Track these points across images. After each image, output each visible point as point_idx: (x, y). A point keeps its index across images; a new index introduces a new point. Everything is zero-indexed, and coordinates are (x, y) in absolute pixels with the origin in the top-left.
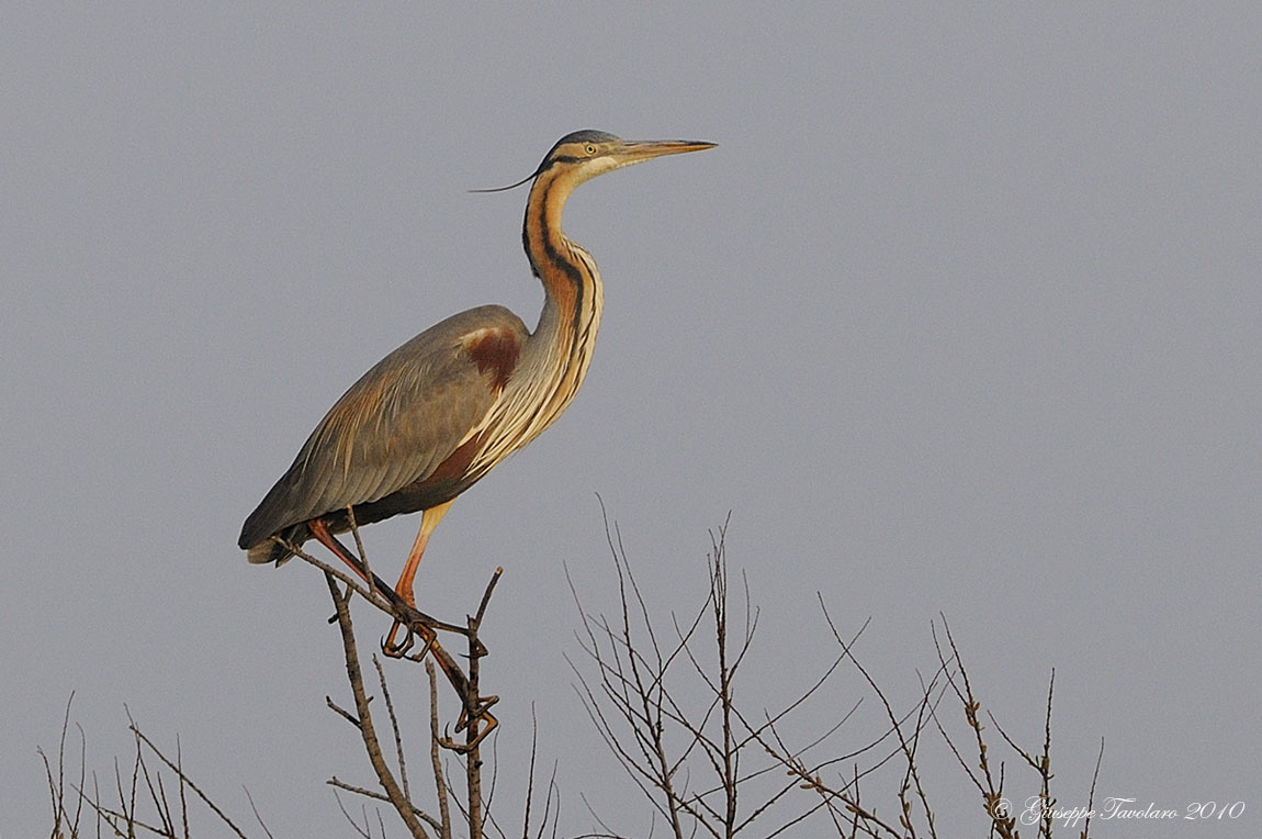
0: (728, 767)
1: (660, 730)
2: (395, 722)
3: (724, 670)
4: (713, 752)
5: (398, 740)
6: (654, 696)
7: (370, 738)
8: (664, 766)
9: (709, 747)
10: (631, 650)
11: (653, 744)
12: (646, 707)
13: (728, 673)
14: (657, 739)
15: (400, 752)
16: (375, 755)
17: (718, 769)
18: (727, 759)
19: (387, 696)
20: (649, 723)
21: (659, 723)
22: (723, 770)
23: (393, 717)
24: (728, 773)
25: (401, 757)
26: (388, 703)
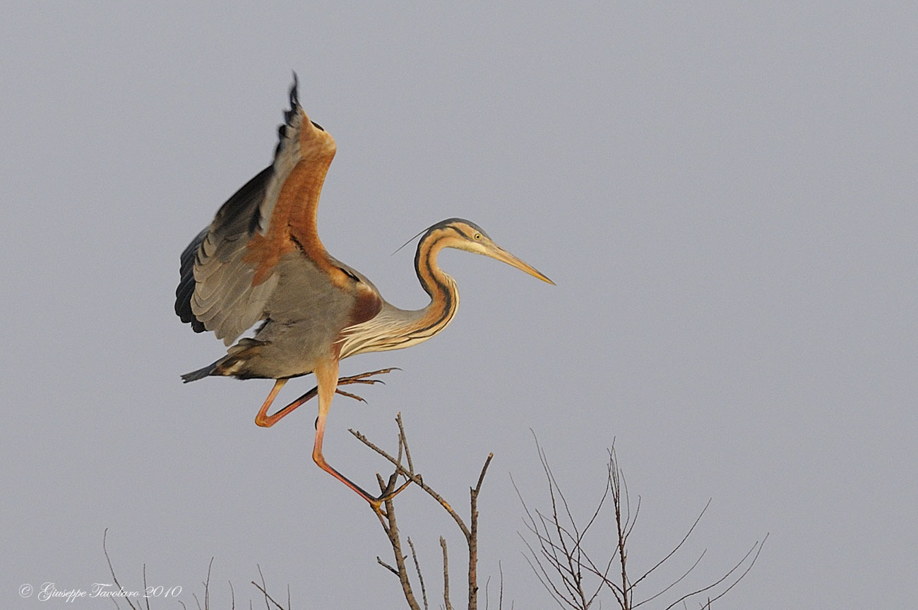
0: (625, 600)
1: (580, 578)
2: (421, 579)
3: (621, 538)
4: (616, 590)
5: (424, 591)
6: (575, 556)
7: (405, 582)
8: (583, 601)
9: (614, 587)
10: (559, 528)
11: (576, 587)
12: (570, 563)
13: (623, 540)
14: (578, 584)
15: (424, 598)
16: (408, 593)
17: (619, 601)
18: (624, 594)
19: (416, 563)
20: (572, 573)
21: (579, 573)
22: (623, 602)
23: (420, 576)
24: (626, 603)
25: (425, 601)
26: (417, 567)
